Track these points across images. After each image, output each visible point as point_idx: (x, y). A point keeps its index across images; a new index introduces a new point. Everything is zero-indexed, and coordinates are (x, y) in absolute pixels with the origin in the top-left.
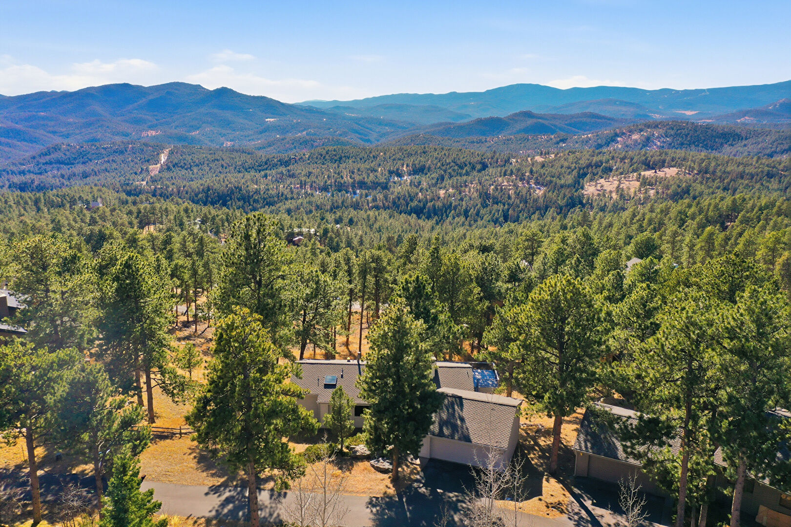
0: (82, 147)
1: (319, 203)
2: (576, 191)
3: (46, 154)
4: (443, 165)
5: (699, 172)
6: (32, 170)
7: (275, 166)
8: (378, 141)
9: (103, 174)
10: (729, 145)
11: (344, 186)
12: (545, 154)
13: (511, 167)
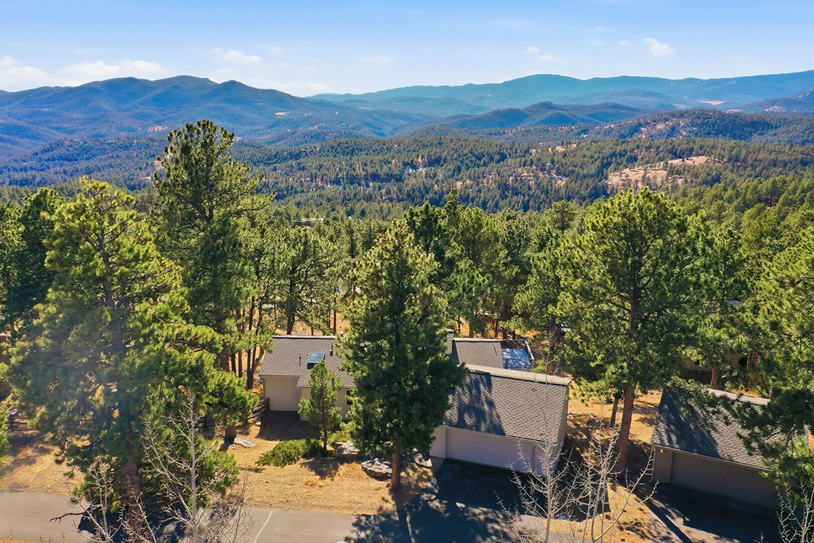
0: (86, 143)
1: (330, 196)
2: (600, 181)
3: (49, 151)
4: (459, 156)
5: (729, 161)
6: (34, 166)
7: (285, 159)
8: (392, 134)
9: (107, 170)
10: (759, 134)
11: (356, 179)
12: (567, 144)
13: (531, 157)
